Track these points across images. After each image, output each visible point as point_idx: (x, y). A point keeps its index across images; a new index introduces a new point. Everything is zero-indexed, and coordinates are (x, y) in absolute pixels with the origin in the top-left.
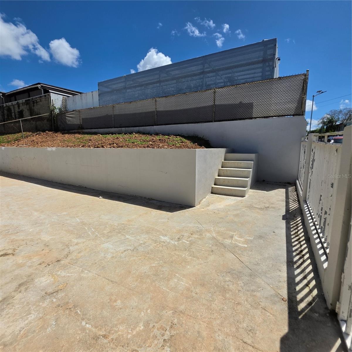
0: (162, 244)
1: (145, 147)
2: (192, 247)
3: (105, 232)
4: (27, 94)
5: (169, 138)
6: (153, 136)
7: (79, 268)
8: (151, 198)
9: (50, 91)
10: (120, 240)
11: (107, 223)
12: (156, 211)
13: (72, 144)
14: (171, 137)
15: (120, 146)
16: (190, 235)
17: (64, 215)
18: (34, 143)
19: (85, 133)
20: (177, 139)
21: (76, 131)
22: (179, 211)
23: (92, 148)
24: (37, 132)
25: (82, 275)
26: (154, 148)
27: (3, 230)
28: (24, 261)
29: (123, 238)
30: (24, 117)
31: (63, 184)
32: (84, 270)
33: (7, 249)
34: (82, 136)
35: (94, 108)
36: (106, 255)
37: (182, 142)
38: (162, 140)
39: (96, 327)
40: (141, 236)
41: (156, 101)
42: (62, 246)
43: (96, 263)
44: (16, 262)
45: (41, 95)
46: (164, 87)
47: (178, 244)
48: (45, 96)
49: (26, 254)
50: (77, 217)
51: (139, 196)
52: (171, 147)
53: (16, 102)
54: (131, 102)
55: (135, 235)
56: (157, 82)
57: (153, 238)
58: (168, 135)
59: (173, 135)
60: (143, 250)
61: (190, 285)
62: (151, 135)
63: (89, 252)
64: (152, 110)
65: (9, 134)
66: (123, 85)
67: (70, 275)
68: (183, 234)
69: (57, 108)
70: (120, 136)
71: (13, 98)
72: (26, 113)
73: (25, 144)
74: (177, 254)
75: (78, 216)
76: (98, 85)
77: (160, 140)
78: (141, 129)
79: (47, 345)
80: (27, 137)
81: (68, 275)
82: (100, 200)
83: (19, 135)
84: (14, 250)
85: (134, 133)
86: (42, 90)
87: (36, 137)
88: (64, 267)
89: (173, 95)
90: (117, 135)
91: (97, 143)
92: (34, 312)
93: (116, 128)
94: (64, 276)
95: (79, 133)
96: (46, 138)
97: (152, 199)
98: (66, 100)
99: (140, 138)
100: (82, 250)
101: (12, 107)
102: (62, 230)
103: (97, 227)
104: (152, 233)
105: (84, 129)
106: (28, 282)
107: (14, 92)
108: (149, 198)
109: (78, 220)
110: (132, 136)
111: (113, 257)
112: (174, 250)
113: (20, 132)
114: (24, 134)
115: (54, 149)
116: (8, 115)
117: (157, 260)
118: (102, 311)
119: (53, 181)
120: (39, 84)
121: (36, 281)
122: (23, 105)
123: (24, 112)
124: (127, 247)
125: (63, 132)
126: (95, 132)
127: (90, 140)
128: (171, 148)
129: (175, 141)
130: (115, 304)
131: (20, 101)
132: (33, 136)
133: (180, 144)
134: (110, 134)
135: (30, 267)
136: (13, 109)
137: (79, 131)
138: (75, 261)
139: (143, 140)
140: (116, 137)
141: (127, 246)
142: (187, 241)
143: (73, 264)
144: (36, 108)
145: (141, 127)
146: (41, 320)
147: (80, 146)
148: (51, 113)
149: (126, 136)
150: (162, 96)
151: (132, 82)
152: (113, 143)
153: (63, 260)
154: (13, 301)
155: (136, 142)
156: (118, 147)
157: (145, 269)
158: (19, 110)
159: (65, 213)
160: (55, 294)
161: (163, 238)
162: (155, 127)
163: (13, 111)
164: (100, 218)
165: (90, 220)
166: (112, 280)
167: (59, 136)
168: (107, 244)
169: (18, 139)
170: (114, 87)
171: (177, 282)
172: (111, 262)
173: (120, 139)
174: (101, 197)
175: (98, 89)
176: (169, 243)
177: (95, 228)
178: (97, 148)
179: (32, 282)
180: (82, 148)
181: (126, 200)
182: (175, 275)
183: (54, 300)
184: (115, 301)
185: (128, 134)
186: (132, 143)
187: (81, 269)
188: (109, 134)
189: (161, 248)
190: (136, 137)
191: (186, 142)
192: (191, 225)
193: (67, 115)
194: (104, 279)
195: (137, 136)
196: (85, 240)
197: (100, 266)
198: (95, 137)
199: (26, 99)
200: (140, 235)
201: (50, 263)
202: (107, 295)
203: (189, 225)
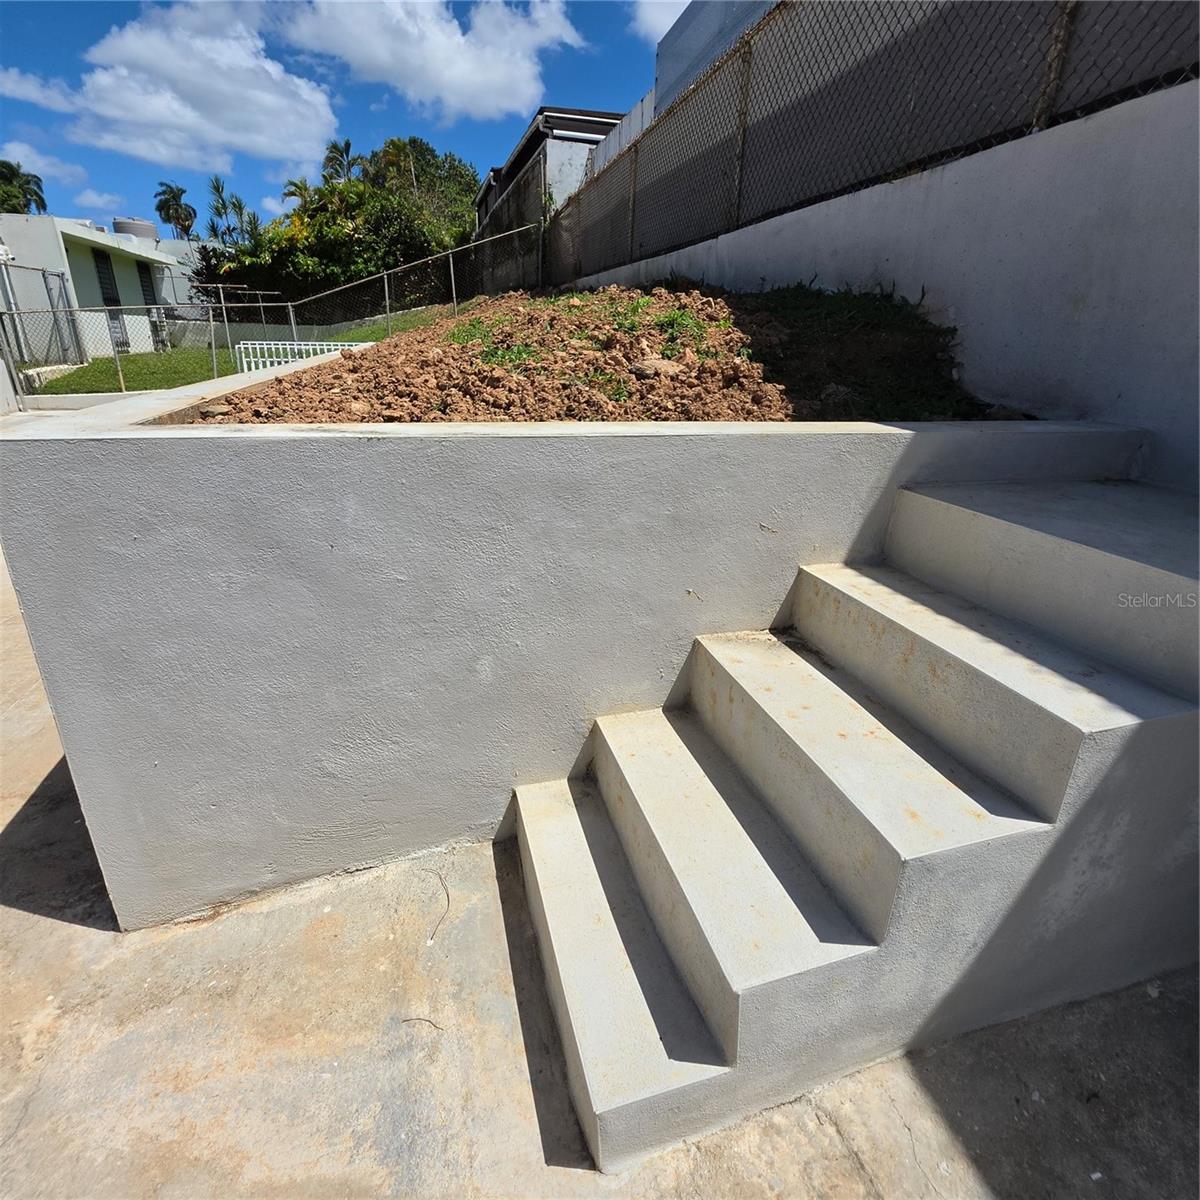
9: (555, 132)
41: (747, 58)
45: (535, 156)
98: (592, 162)
148: (540, 221)
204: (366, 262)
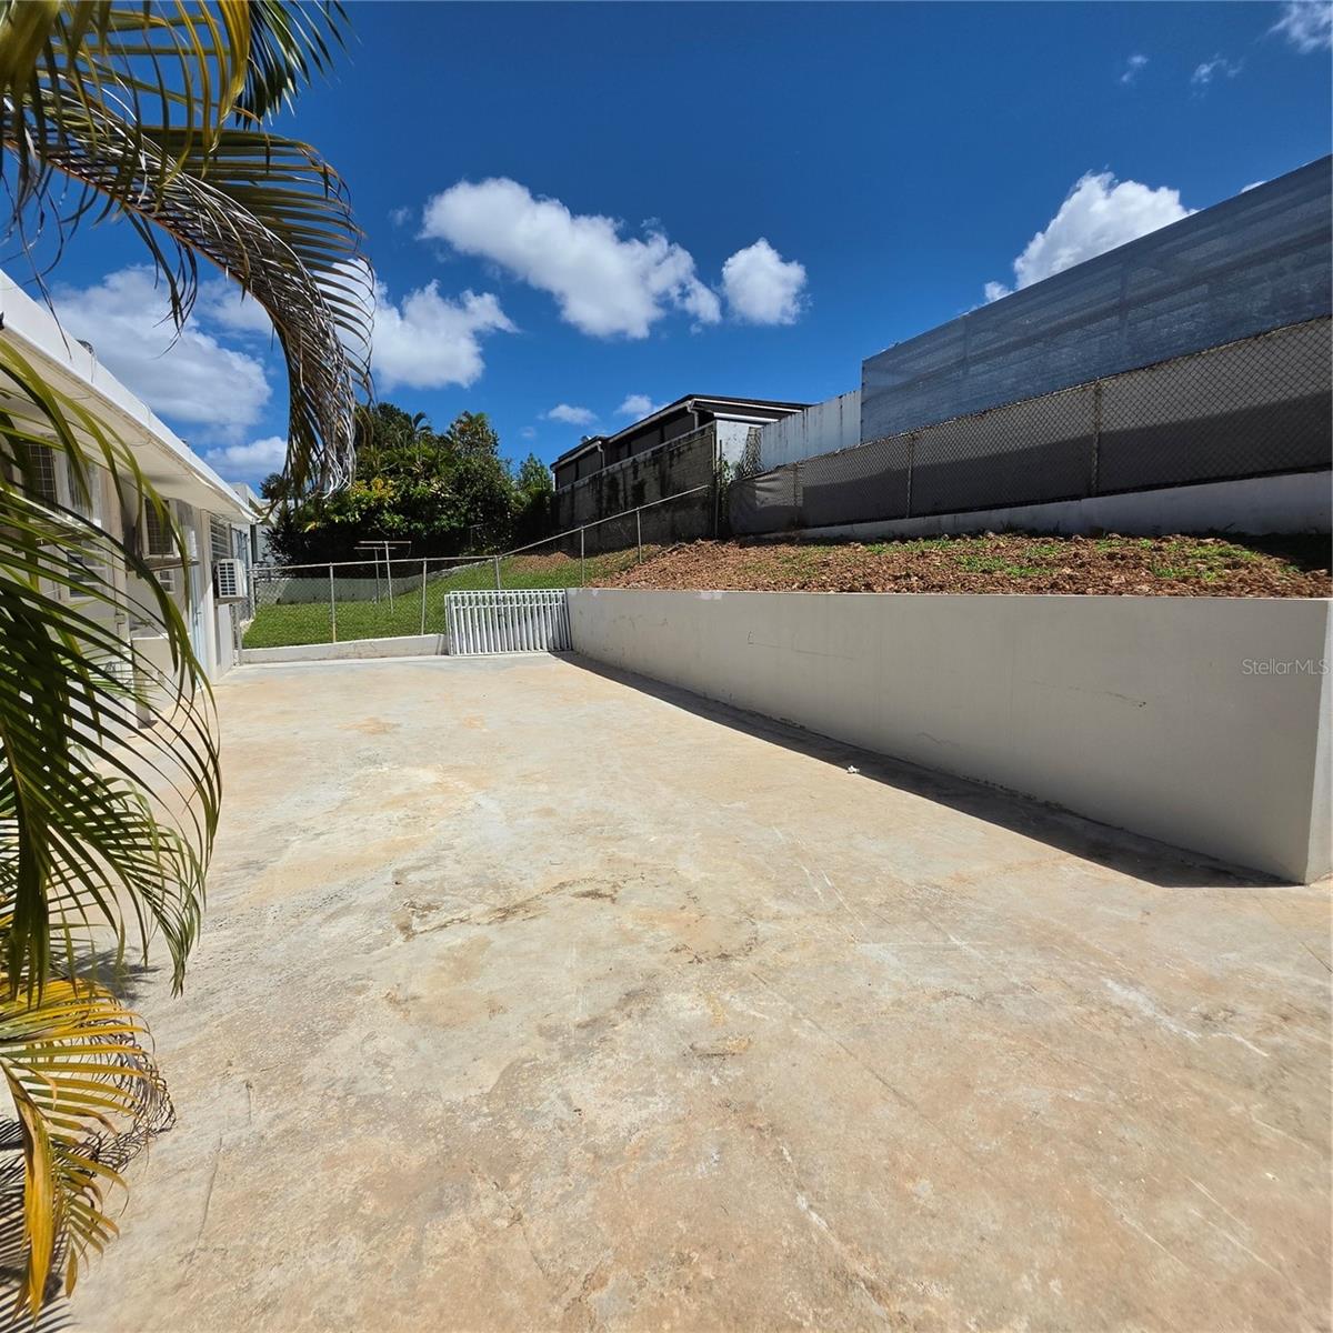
0: (1116, 1016)
1: (1039, 589)
2: (1289, 1080)
3: (871, 900)
4: (658, 432)
5: (1160, 549)
6: (1078, 542)
7: (785, 1002)
8: (1056, 805)
9: (716, 414)
10: (925, 945)
11: (876, 867)
12: (1083, 866)
13: (769, 579)
14: (1172, 545)
15: (934, 586)
16: (1276, 1021)
17: (740, 810)
18: (666, 578)
19: (809, 539)
20: (1201, 551)
21: (780, 535)
22: (1205, 890)
23: (832, 592)
24: (674, 543)
25: (795, 1030)
26: (1083, 593)
27: (592, 824)
28: (640, 929)
29: (937, 940)
30: (646, 500)
31: (735, 709)
32: (801, 1016)
33: (599, 878)
34: (801, 550)
35: (843, 452)
36: (874, 988)
37: (1236, 565)
38: (1123, 558)
39: (845, 1240)
40: (1011, 954)
41: (1098, 392)
42: (732, 911)
43: (839, 1005)
44: (619, 924)
45: (692, 432)
46: (1139, 325)
47: (1201, 1041)
48: (703, 431)
49: (642, 906)
50: (776, 824)
51: (1002, 787)
52: (1173, 588)
53: (631, 459)
54: (985, 412)
55: (986, 943)
56: (1107, 313)
57: (1072, 979)
58: (1156, 533)
59: (1182, 534)
60: (1021, 1013)
61: (1279, 1268)
62: (1068, 537)
63: (814, 957)
64: (1077, 433)
65: (608, 552)
66: (952, 352)
67: (758, 1015)
68: (1231, 1002)
69: (732, 467)
70: (933, 547)
71: (624, 450)
72: (652, 489)
73: (646, 581)
74: (1197, 1088)
75: (781, 824)
76: (863, 368)
77: (1111, 557)
78: (1023, 514)
79: (697, 1214)
80: (649, 558)
81: (753, 1013)
82: (849, 779)
83: (630, 553)
84: (615, 887)
85: (991, 535)
86: (696, 414)
87: (671, 560)
88: (741, 983)
89: (1190, 355)
90: (923, 544)
91: (849, 575)
92: (662, 1094)
93: (918, 516)
94: (741, 1014)
95: (790, 541)
96: (698, 560)
97: (1060, 809)
98: (757, 437)
99: (1018, 552)
100: (794, 944)
101: (620, 476)
102: (735, 858)
103: (842, 875)
104: (1063, 955)
105: (807, 527)
106: (648, 994)
107: (628, 431)
108: (1047, 804)
109: (780, 836)
110: (984, 546)
111: (899, 1003)
112: (1181, 1063)
113: (636, 544)
114: (643, 552)
115: (718, 594)
116: (609, 500)
117: (1091, 1082)
118: (862, 1188)
119: (709, 697)
120: (690, 397)
121: (667, 998)
122: (645, 466)
123: (646, 487)
124: (956, 982)
125: (742, 539)
126: (842, 535)
127: (826, 564)
128: (1176, 595)
129: (1191, 561)
130: (909, 1186)
131: (640, 457)
132: (664, 555)
133: (1220, 576)
134: (893, 540)
135: (652, 949)
136: (621, 482)
137: (789, 534)
138: (772, 975)
139: (1030, 560)
140: (918, 551)
141: (955, 977)
142: (1259, 1044)
143: (769, 983)
144: (677, 472)
145: (1022, 505)
146: (681, 1126)
147: (793, 584)
148: (715, 484)
149: (956, 546)
150: (1129, 366)
151: (991, 336)
152: (908, 576)
153: (738, 958)
154: (614, 1036)
155: (1002, 569)
156: (925, 589)
157: (1034, 1095)
158: (636, 483)
159: (740, 804)
160: (716, 1061)
161: (1119, 993)
162: (1086, 502)
163: (621, 487)
164: (851, 846)
165: (819, 844)
166: (898, 1088)
167: (732, 553)
168: (876, 945)
169: (629, 566)
170: (920, 365)
171: (1203, 1221)
172: (892, 1019)
173: (933, 556)
174: (855, 770)
175: (863, 384)
176: (1151, 1023)
177: (834, 879)
178: (849, 591)
179: (657, 998)
180: (801, 592)
181: (946, 795)
182: (1188, 1186)
183: (715, 1081)
184: (912, 1175)
185: (965, 539)
186: (984, 571)
187: (791, 1007)
188: (889, 540)
189: (1109, 1035)
190: (998, 547)
191: (1258, 566)
192: (1280, 974)
193: (758, 485)
194: (867, 1074)
195: (1002, 544)
196: (802, 913)
197: (855, 1020)
198: (842, 552)
199: (655, 448)
200: (1009, 949)
201: (702, 957)
202: (880, 1140)
203: (1268, 968)
204: (449, 517)
